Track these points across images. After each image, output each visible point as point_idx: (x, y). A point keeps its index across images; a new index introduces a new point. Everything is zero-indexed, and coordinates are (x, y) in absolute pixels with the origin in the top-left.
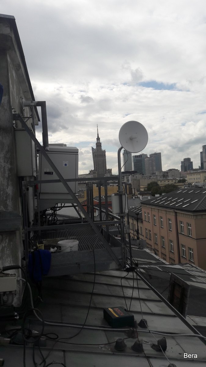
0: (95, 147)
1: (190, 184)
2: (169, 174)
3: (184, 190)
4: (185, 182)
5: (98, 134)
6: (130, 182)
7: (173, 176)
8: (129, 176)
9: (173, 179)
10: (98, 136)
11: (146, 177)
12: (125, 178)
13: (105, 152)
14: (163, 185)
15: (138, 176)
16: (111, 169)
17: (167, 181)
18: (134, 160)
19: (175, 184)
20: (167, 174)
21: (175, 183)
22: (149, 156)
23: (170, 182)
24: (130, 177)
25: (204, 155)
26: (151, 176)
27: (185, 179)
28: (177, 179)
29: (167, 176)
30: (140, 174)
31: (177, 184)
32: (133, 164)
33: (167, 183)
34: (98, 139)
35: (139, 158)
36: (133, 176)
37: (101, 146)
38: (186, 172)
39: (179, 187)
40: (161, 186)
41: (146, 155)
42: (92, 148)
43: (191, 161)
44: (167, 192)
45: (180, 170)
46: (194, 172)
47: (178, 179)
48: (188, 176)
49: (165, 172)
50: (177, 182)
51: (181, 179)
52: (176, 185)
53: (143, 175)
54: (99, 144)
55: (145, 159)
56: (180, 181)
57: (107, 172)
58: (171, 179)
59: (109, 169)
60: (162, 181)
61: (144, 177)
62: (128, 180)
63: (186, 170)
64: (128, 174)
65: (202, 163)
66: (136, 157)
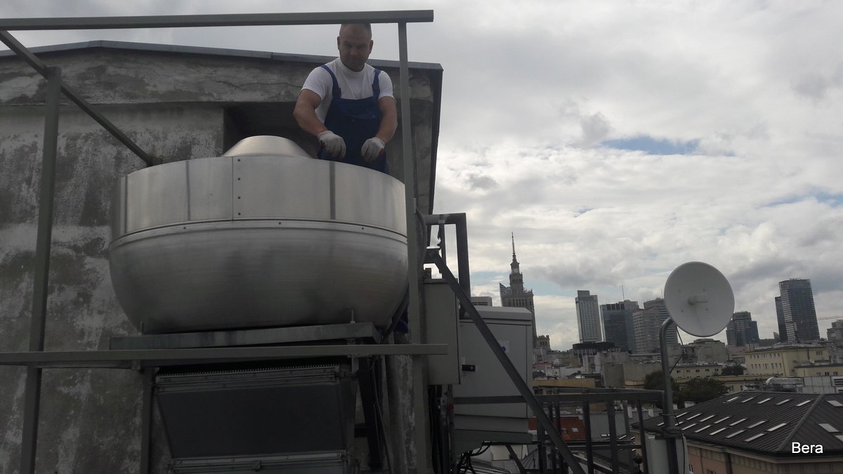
0: (507, 285)
1: (759, 381)
2: (698, 352)
3: (744, 395)
4: (742, 374)
5: (514, 253)
6: (598, 370)
7: (708, 356)
8: (595, 354)
9: (710, 366)
10: (515, 260)
11: (637, 359)
12: (585, 358)
13: (530, 295)
14: (685, 381)
15: (618, 356)
16: (548, 336)
17: (693, 371)
18: (604, 316)
19: (716, 379)
20: (693, 351)
21: (716, 375)
22: (642, 307)
23: (703, 374)
24: (597, 359)
25: (786, 305)
26: (651, 357)
27: (742, 365)
28: (719, 364)
29: (694, 357)
30: (622, 351)
31: (721, 379)
32: (602, 325)
33: (693, 374)
34: (515, 265)
35: (616, 311)
36: (606, 355)
37: (521, 281)
38: (741, 348)
39: (727, 385)
40: (678, 382)
41: (635, 304)
42: (501, 286)
43: (752, 320)
44: (697, 400)
45: (726, 344)
46: (765, 348)
47: (724, 365)
48: (747, 358)
49: (686, 347)
50: (720, 372)
51: (731, 365)
52: (719, 381)
53: (630, 352)
54: (516, 278)
55: (634, 314)
56: (727, 372)
57: (538, 343)
58: (704, 366)
59: (542, 337)
60: (682, 371)
61: (633, 358)
62: (592, 366)
63: (739, 344)
64: (591, 351)
65: (782, 326)
66: (609, 307)
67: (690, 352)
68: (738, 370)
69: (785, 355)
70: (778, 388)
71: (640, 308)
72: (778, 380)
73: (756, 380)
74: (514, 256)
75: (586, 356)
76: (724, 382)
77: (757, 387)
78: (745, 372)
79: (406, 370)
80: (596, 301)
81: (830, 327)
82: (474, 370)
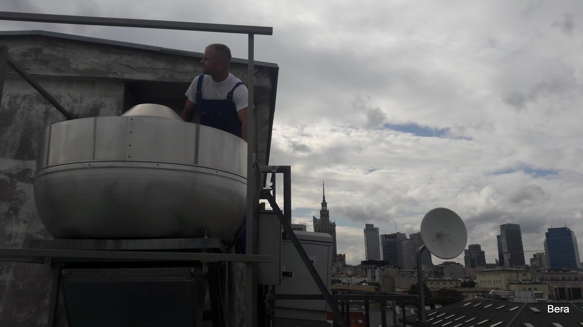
0: (318, 218)
1: (485, 292)
2: (445, 271)
3: (475, 301)
4: (474, 287)
5: (324, 196)
6: (377, 280)
7: (452, 274)
8: (376, 269)
9: (453, 280)
10: (324, 200)
11: (404, 273)
12: (369, 271)
13: (334, 225)
14: (436, 290)
15: (391, 271)
16: (344, 255)
17: (441, 283)
18: (383, 242)
19: (457, 290)
20: (442, 269)
21: (457, 287)
22: (408, 237)
23: (448, 286)
24: (377, 272)
25: (504, 241)
26: (413, 272)
27: (474, 281)
28: (459, 279)
29: (442, 274)
30: (394, 267)
31: (460, 290)
32: (381, 249)
33: (441, 286)
34: (324, 204)
35: (391, 240)
36: (383, 270)
37: (328, 215)
38: (473, 269)
39: (464, 294)
40: (432, 290)
41: (403, 235)
42: (314, 218)
43: (482, 250)
44: (444, 304)
45: (464, 265)
46: (489, 270)
47: (462, 280)
48: (478, 276)
49: (437, 267)
50: (459, 285)
51: (467, 280)
52: (458, 291)
53: (400, 268)
54: (325, 213)
55: (403, 242)
56: (464, 285)
57: (337, 259)
58: (449, 280)
59: (340, 255)
60: (434, 283)
61: (401, 273)
62: (374, 277)
63: (473, 266)
64: (373, 266)
65: (501, 255)
66: (386, 236)
67: (440, 271)
68: (472, 284)
69: (502, 275)
70: (497, 297)
71: (407, 238)
72: (498, 292)
73: (483, 291)
74: (324, 198)
75: (370, 270)
76: (462, 292)
77: (484, 296)
78: (476, 286)
79: (243, 273)
80: (378, 232)
81: (532, 257)
82: (291, 276)
